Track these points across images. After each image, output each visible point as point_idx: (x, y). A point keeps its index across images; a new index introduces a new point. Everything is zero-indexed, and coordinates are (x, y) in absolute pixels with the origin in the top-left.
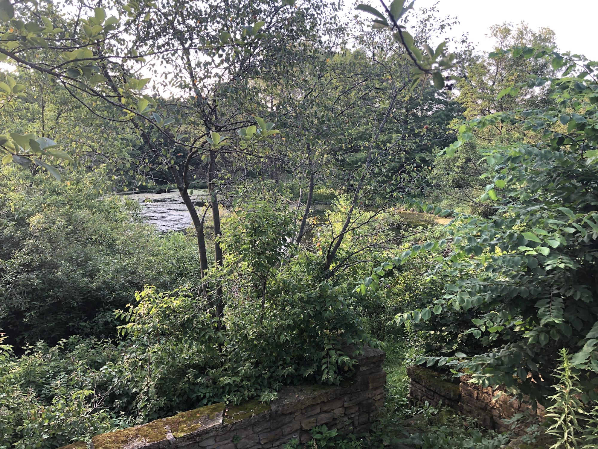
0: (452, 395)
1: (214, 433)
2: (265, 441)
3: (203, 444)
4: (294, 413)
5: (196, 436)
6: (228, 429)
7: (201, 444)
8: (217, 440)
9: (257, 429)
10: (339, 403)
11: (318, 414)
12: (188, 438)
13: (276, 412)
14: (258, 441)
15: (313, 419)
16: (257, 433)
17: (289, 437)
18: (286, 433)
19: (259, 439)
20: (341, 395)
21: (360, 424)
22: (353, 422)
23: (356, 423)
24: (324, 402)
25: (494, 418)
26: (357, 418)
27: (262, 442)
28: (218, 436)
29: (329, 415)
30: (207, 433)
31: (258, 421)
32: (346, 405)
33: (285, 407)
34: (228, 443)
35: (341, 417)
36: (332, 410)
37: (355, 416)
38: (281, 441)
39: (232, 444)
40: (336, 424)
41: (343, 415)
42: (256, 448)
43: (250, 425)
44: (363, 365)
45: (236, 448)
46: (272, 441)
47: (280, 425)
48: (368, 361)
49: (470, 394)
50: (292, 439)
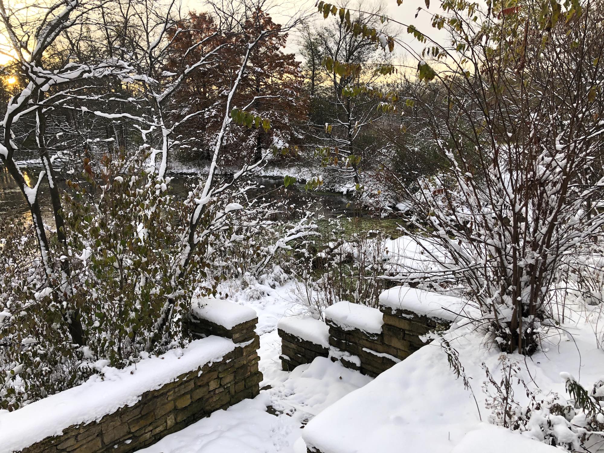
2: (137, 428)
3: (64, 445)
4: (168, 392)
7: (59, 447)
8: (79, 438)
9: (126, 418)
10: (214, 374)
11: (192, 389)
14: (128, 430)
15: (189, 396)
16: (127, 422)
17: (163, 419)
18: (159, 416)
19: (129, 428)
20: (215, 366)
21: (236, 393)
22: (229, 392)
23: (232, 391)
24: (196, 377)
26: (233, 386)
27: (133, 430)
28: (80, 434)
29: (205, 389)
32: (221, 376)
34: (92, 440)
35: (216, 389)
36: (207, 384)
37: (231, 385)
38: (155, 425)
39: (99, 439)
40: (212, 397)
41: (219, 386)
42: (126, 438)
43: (118, 415)
44: (236, 333)
45: (103, 443)
46: (145, 426)
47: (152, 408)
48: (240, 328)
49: (339, 345)
50: (166, 421)
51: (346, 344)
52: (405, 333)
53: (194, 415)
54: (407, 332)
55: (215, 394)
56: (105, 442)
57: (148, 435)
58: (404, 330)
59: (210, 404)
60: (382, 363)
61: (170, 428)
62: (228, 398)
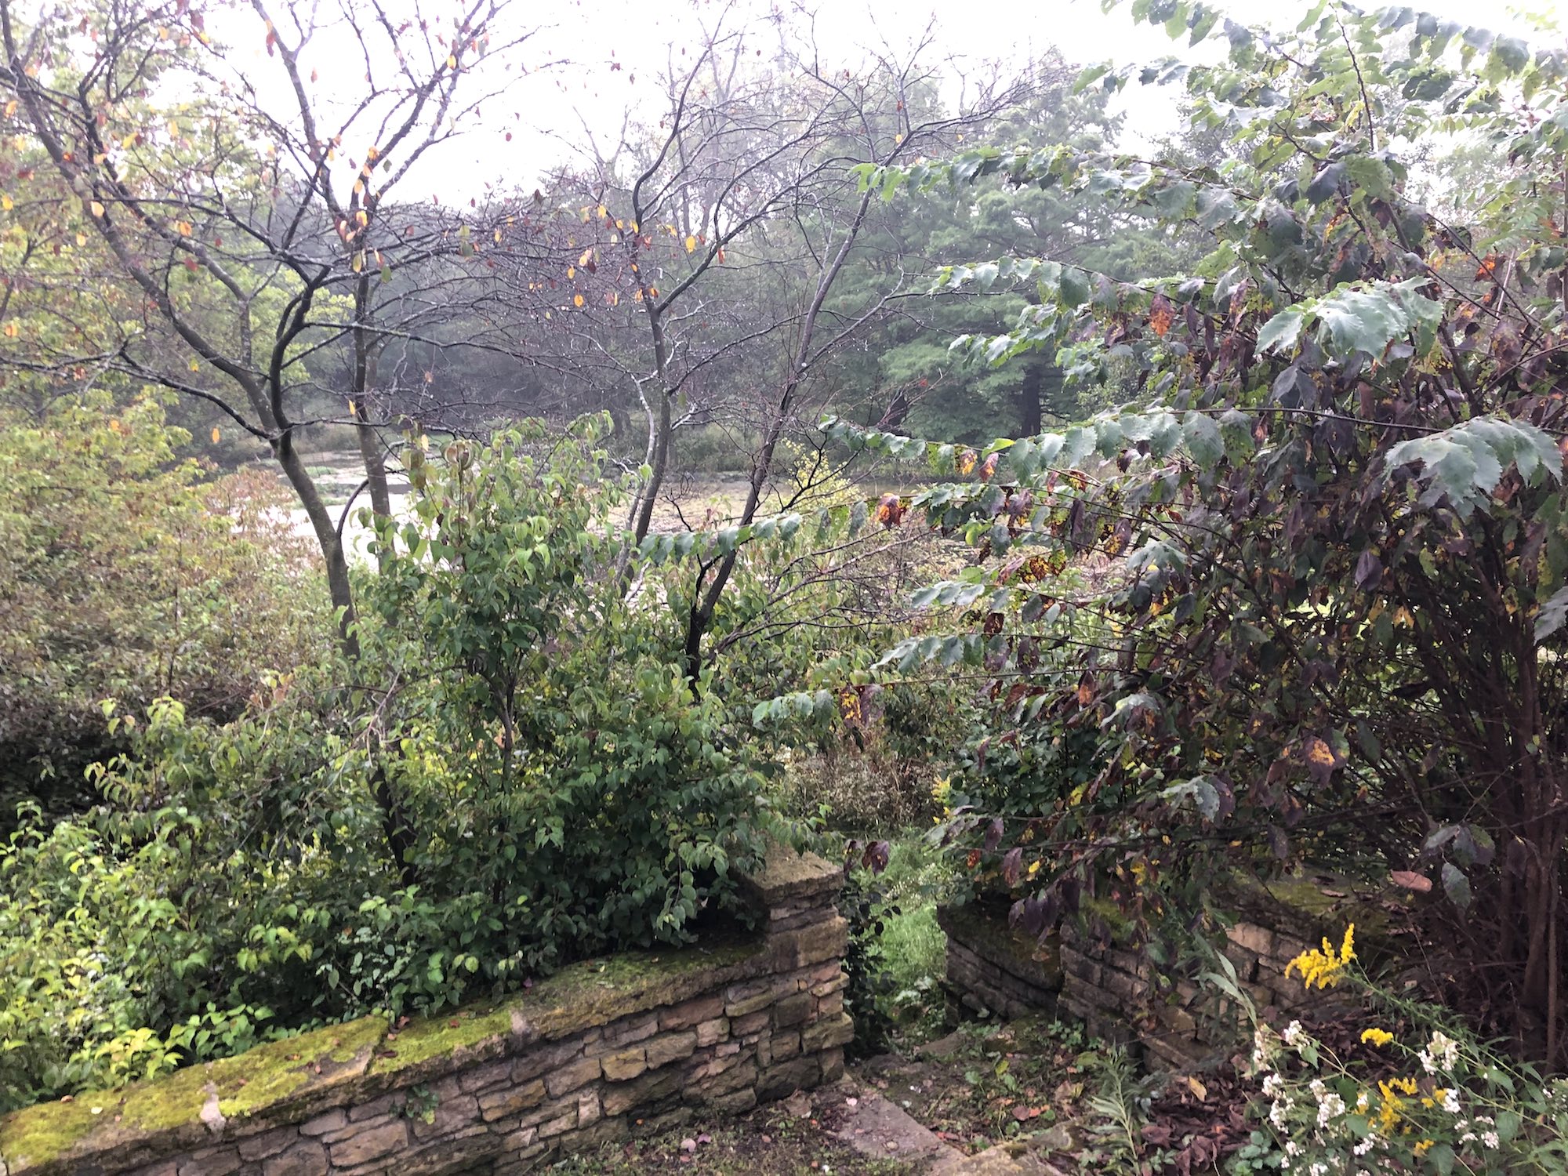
0: (1042, 977)
1: (340, 1098)
2: (498, 1114)
3: (315, 1128)
4: (580, 1037)
5: (288, 1108)
6: (385, 1086)
8: (353, 1115)
9: (471, 1084)
10: (713, 1006)
11: (651, 1038)
12: (263, 1114)
13: (526, 1036)
14: (476, 1113)
15: (636, 1052)
16: (474, 1094)
17: (570, 1099)
18: (559, 1091)
19: (480, 1110)
20: (715, 985)
21: (775, 1061)
22: (754, 1057)
23: (765, 1058)
24: (666, 1007)
25: (1141, 1033)
26: (766, 1044)
27: (489, 1117)
28: (355, 1105)
29: (685, 1040)
30: (320, 1099)
31: (474, 1064)
32: (731, 1010)
33: (552, 1025)
34: (387, 1123)
35: (718, 1043)
36: (693, 1027)
37: (762, 1041)
38: (545, 1112)
39: (401, 1126)
40: (706, 1063)
41: (725, 1039)
42: (470, 1132)
43: (450, 1073)
44: (778, 905)
45: (412, 1136)
46: (519, 1113)
47: (539, 1070)
48: (791, 893)
49: (1084, 974)
50: (576, 1106)
51: (1103, 973)
52: (1256, 967)
53: (651, 1103)
56: (419, 1136)
57: (527, 1136)
58: (1256, 955)
59: (698, 1082)
60: (1195, 1040)
61: (586, 1127)
62: (751, 1072)
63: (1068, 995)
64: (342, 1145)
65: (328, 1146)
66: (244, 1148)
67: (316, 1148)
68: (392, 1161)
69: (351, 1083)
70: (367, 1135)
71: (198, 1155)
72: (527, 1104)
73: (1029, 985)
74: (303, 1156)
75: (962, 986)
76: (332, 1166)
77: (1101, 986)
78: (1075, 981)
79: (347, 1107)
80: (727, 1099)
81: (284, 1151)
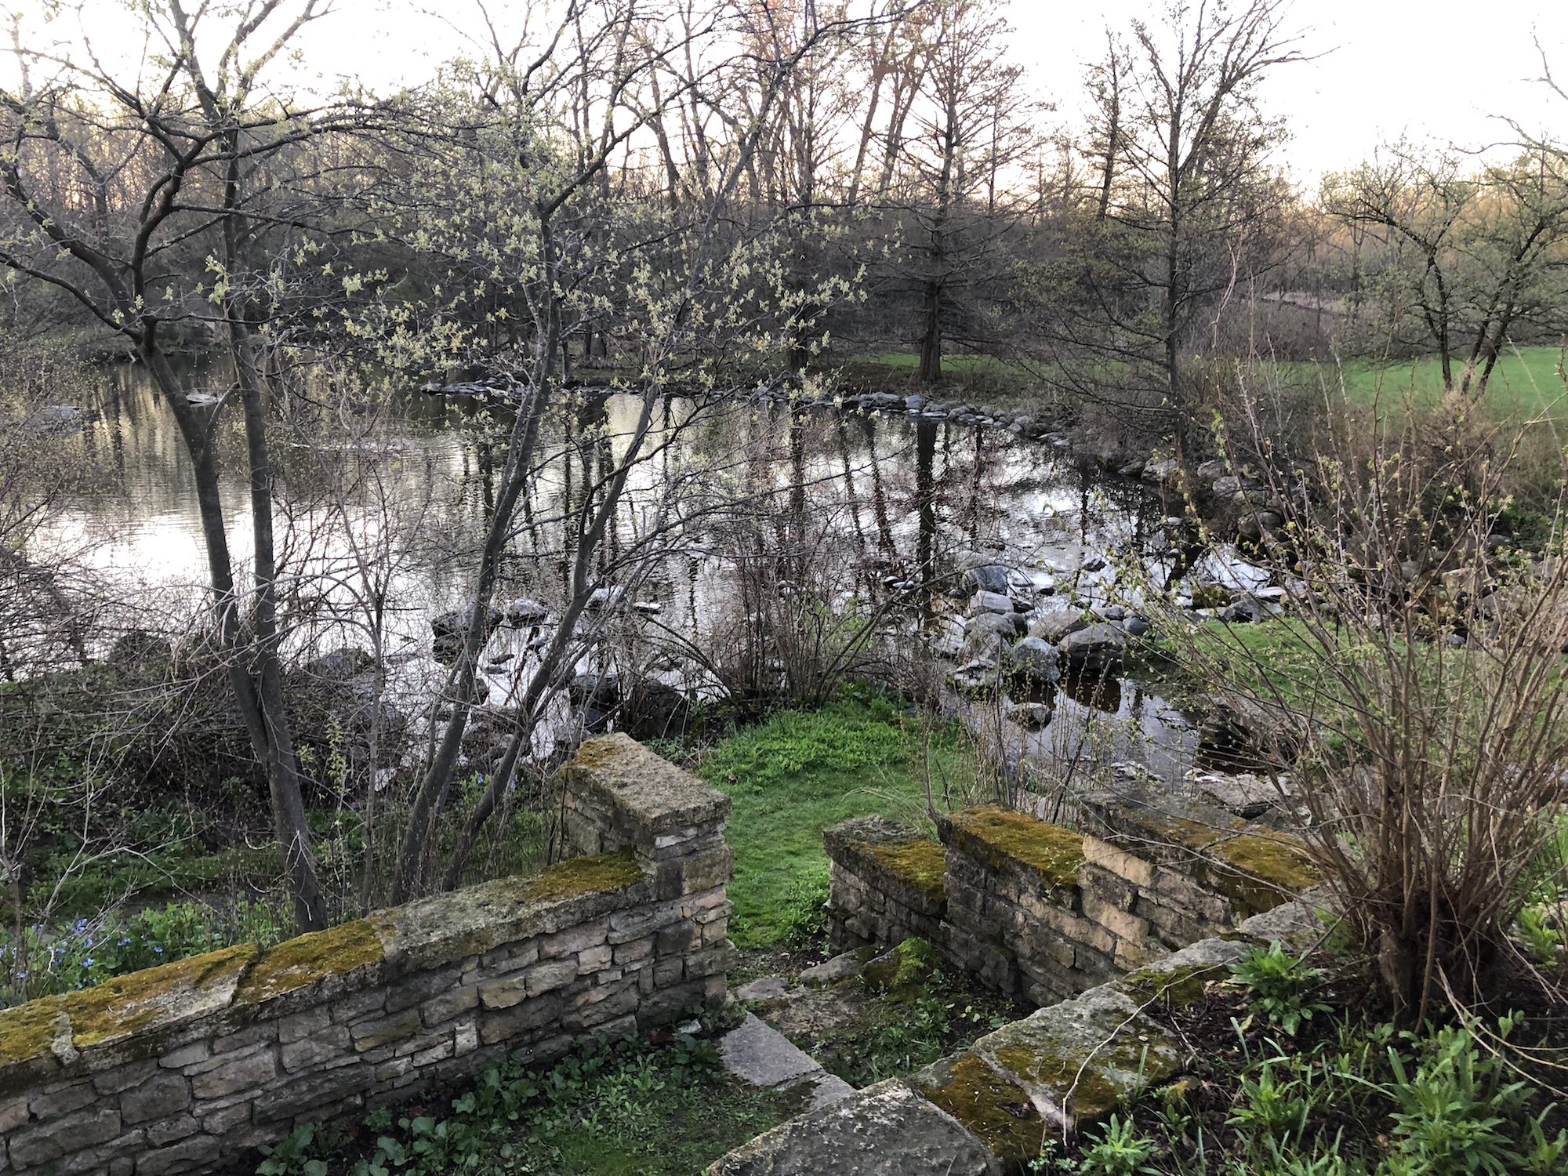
0: (925, 905)
1: (203, 1030)
2: (370, 1044)
3: (176, 1059)
4: (459, 965)
5: (146, 1042)
6: (251, 1017)
7: (165, 1061)
8: (217, 1048)
9: (343, 1014)
10: (593, 935)
11: (530, 965)
12: (117, 1046)
13: (400, 964)
14: (348, 1043)
15: (516, 980)
16: (346, 1023)
17: (446, 1029)
18: (434, 1020)
19: (352, 1039)
20: (598, 913)
21: (657, 988)
22: (637, 984)
23: (647, 983)
24: (544, 935)
25: (1021, 960)
26: (648, 971)
27: (358, 1047)
28: (219, 1037)
29: (563, 968)
30: (182, 1030)
31: (346, 994)
32: (615, 938)
33: (428, 953)
34: (252, 1055)
35: (600, 971)
36: (574, 955)
37: (645, 968)
38: (420, 1041)
39: (268, 1057)
40: (586, 990)
41: (608, 966)
42: (342, 1062)
43: (323, 1003)
44: (664, 833)
45: (281, 1068)
46: (395, 1041)
47: (415, 998)
48: (678, 821)
49: (967, 900)
50: (453, 1035)
51: (985, 901)
52: (1136, 897)
53: (531, 1031)
54: (1141, 893)
55: (596, 984)
56: (287, 1066)
57: (402, 1065)
58: (1134, 888)
59: (578, 1010)
60: (1073, 968)
61: (464, 1055)
62: (633, 998)
63: (950, 922)
64: (204, 1077)
65: (190, 1078)
66: (98, 1081)
67: (175, 1080)
68: (260, 1092)
69: (214, 1015)
70: (232, 1067)
71: (50, 1089)
72: (401, 1033)
73: (911, 909)
74: (163, 1088)
75: (845, 911)
76: (195, 1099)
77: (983, 913)
78: (959, 908)
79: (210, 1040)
80: (610, 1025)
81: (144, 1084)
